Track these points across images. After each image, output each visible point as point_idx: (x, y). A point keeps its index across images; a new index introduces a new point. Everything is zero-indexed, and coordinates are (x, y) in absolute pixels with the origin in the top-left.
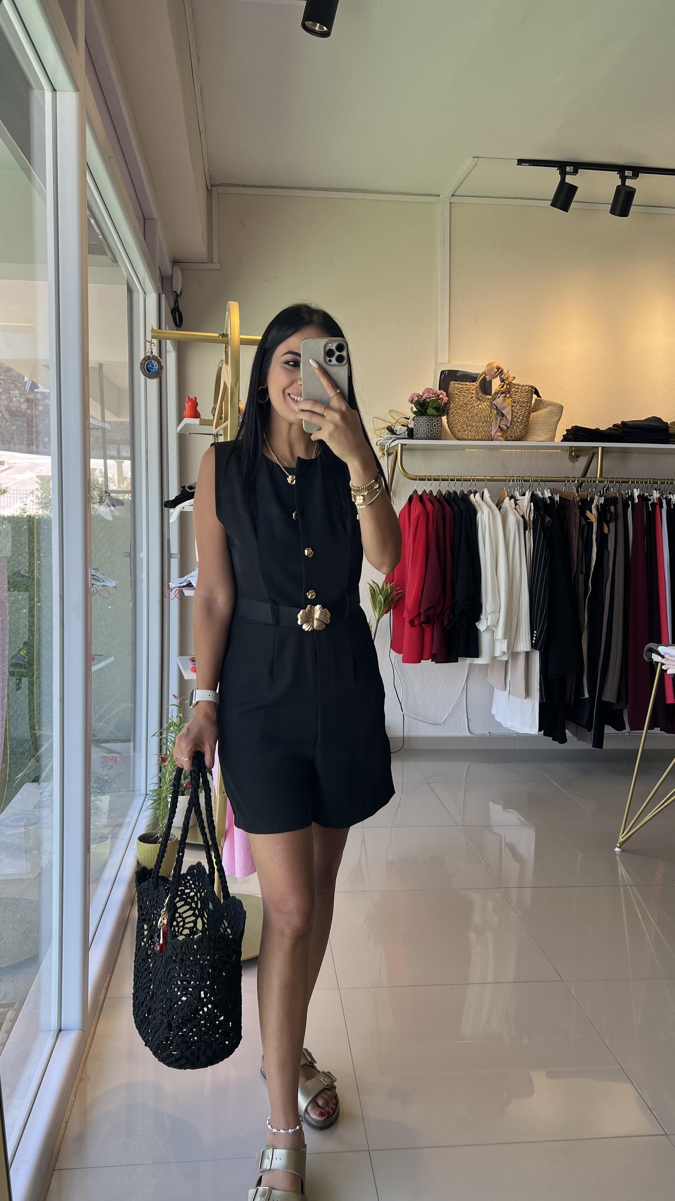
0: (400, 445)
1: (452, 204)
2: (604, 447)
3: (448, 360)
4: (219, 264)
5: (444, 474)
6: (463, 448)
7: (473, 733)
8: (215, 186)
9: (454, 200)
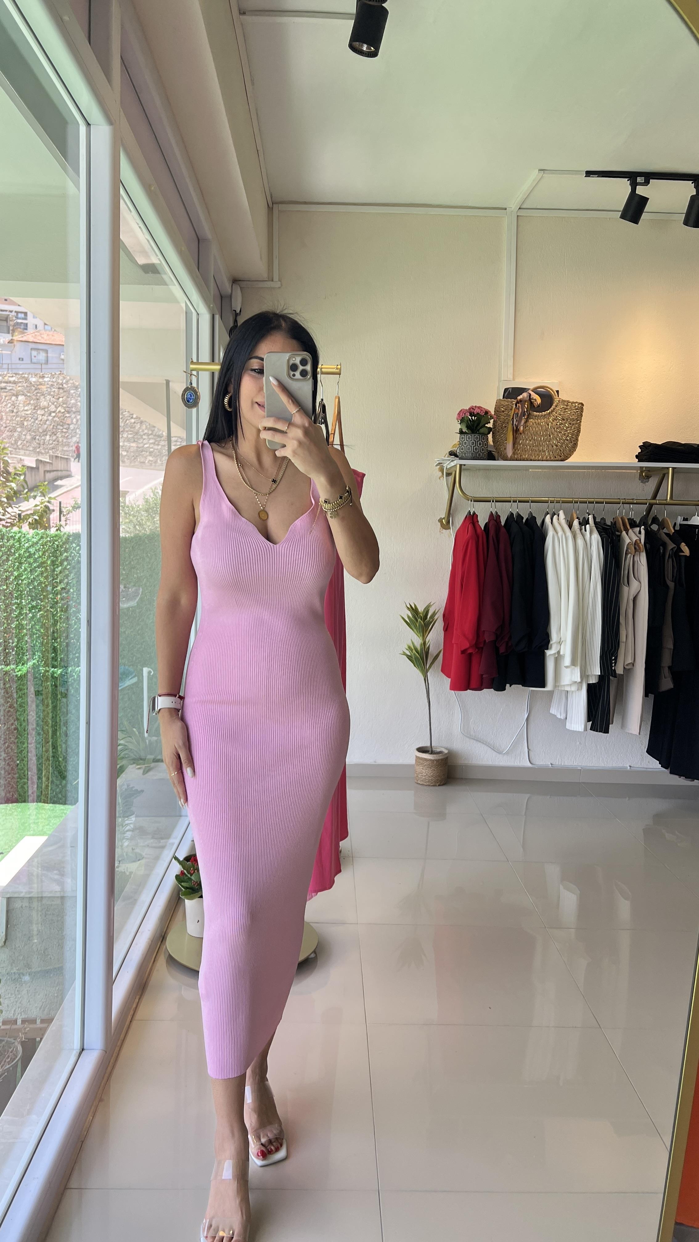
0: (458, 466)
1: (519, 217)
2: (675, 468)
3: (512, 378)
4: (279, 282)
5: (505, 495)
6: (527, 468)
7: (534, 763)
8: (276, 203)
9: (522, 213)
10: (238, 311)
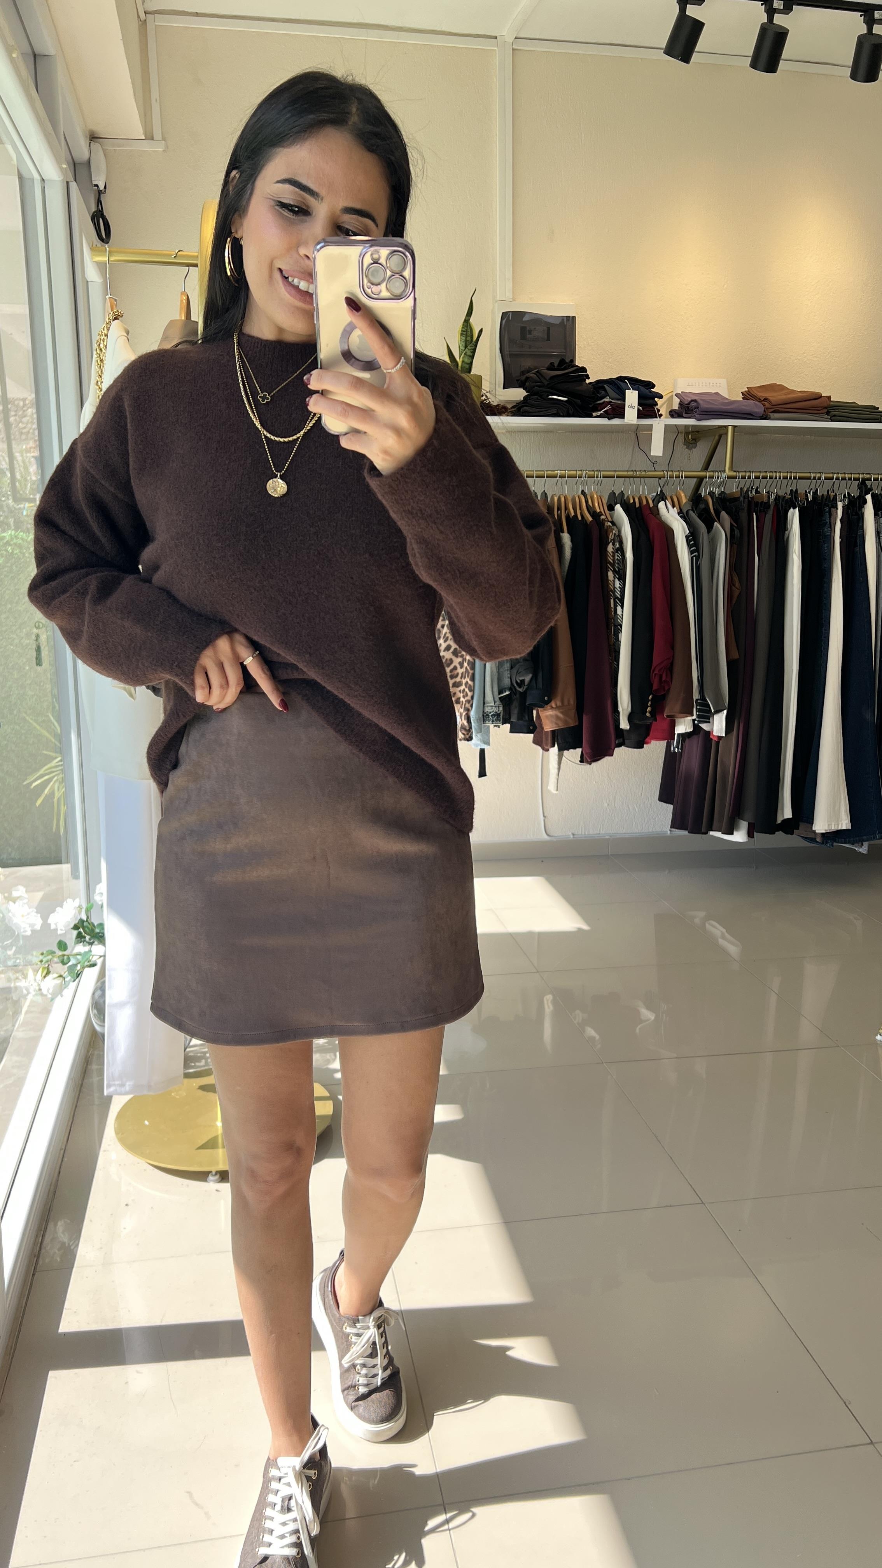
1: (515, 52)
2: (737, 427)
3: (512, 297)
4: (163, 143)
7: (551, 834)
8: (150, 13)
9: (521, 46)
10: (102, 188)
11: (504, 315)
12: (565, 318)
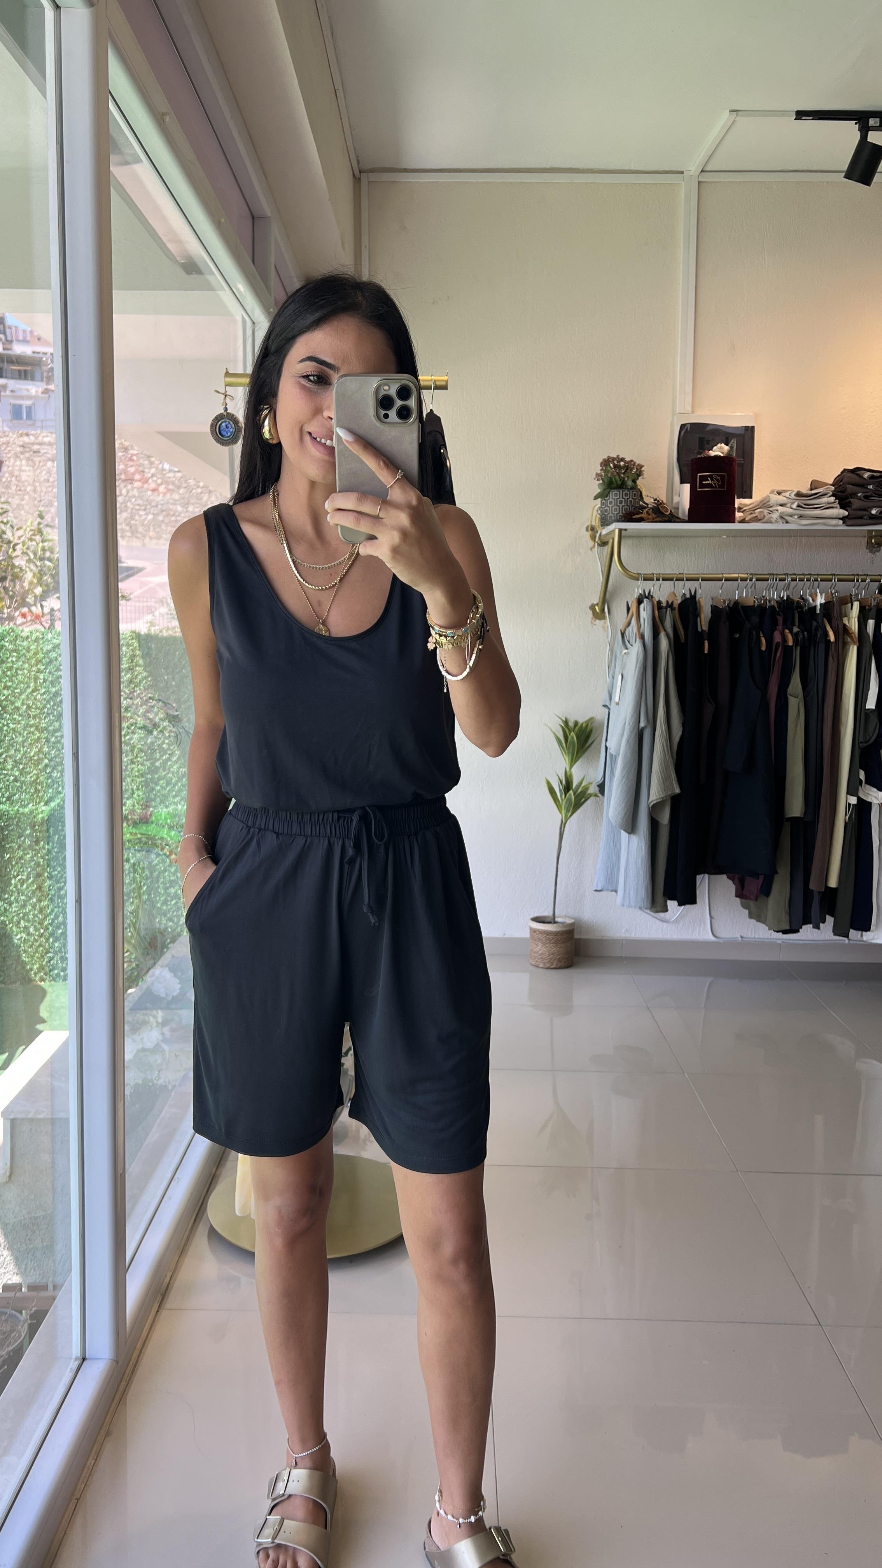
0: (617, 532)
1: (701, 184)
3: (690, 409)
7: (718, 935)
8: (365, 172)
9: (705, 178)
11: (683, 426)
12: (744, 428)
